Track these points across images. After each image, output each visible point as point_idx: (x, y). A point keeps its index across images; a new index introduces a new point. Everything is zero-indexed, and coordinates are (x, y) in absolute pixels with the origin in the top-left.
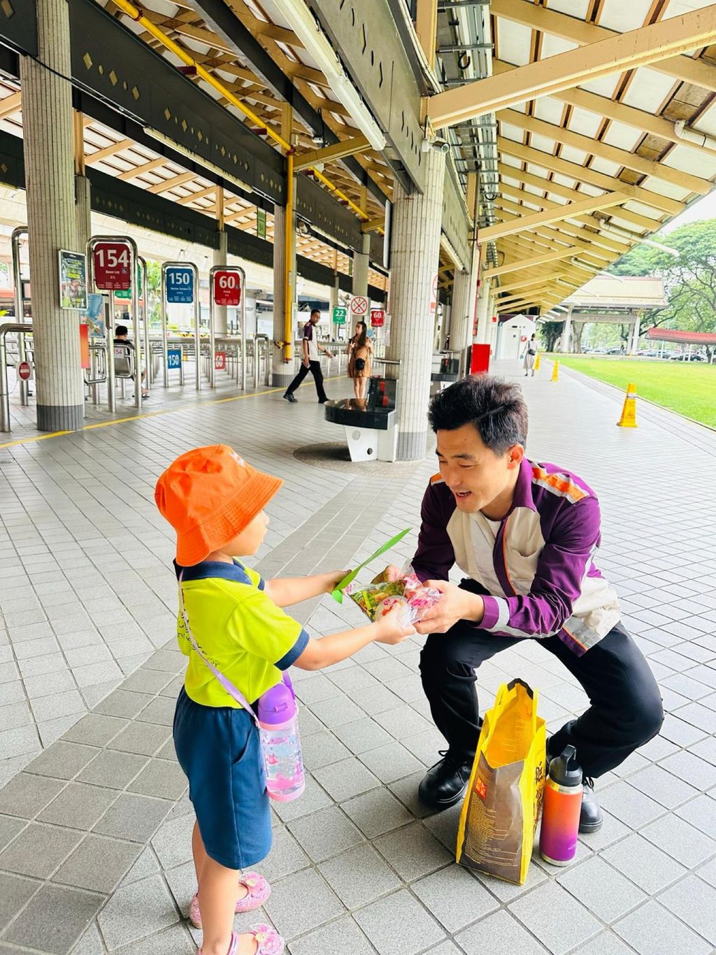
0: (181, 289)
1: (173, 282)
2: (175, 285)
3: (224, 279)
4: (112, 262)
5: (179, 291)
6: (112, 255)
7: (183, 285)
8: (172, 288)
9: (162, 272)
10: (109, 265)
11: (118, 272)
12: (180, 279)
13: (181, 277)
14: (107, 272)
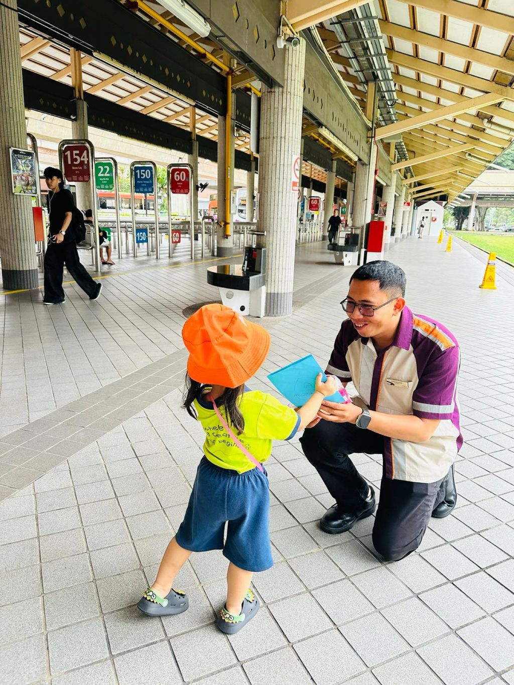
0: (144, 182)
1: (139, 177)
2: (140, 179)
3: (178, 174)
4: (76, 160)
5: (143, 183)
6: (76, 154)
7: (146, 179)
8: (138, 182)
9: (131, 169)
10: (75, 163)
11: (81, 168)
12: (144, 174)
13: (145, 173)
14: (73, 168)
